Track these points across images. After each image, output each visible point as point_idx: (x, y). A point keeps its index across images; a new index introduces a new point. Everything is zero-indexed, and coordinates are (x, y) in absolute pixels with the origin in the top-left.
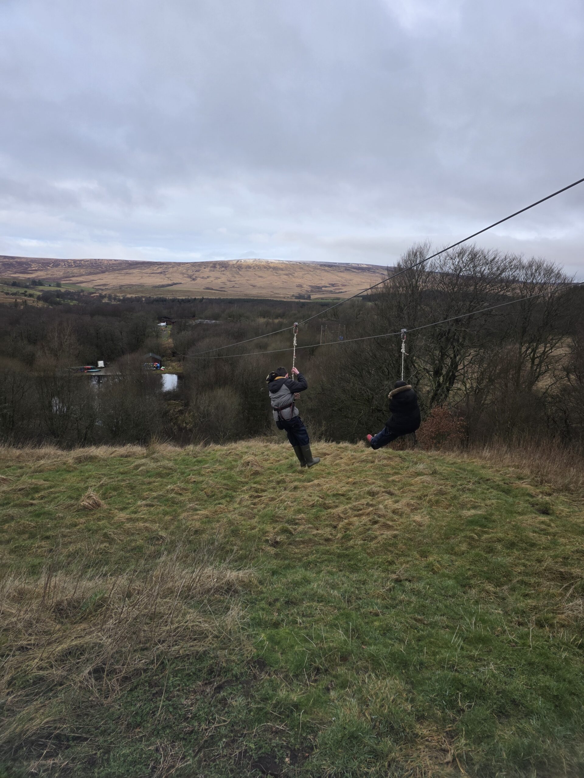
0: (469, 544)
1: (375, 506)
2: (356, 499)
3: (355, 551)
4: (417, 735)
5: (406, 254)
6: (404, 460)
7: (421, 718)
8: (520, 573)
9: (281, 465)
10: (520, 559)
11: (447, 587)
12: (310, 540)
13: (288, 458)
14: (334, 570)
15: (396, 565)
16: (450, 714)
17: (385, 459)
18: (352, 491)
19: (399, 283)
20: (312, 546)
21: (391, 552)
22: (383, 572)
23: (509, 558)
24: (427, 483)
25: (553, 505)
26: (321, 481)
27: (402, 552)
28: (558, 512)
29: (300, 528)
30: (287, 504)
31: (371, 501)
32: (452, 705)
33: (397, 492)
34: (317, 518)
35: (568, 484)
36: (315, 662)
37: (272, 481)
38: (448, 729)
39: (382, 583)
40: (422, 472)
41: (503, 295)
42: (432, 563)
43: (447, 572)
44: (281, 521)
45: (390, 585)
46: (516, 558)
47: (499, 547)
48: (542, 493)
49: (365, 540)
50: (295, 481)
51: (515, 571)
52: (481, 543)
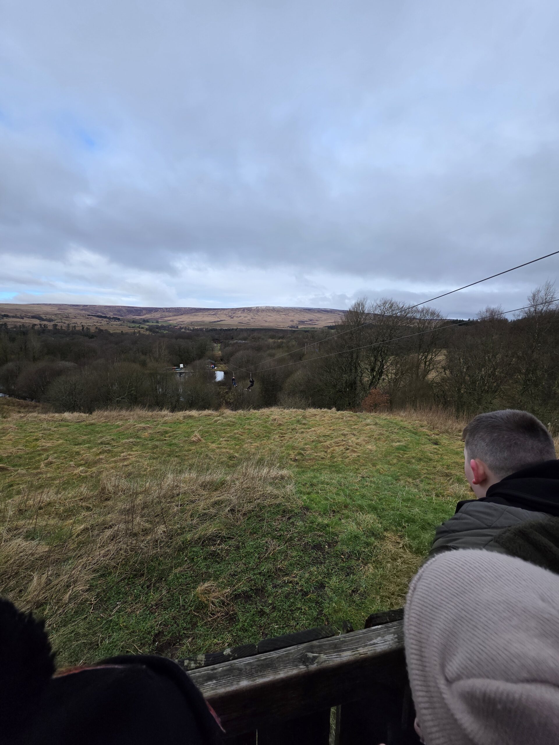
0: (398, 459)
1: (346, 441)
2: (336, 438)
3: (338, 464)
4: (385, 537)
6: (359, 417)
7: (386, 530)
8: (425, 473)
10: (424, 467)
11: (388, 481)
12: (314, 458)
14: (329, 472)
15: (360, 470)
16: (399, 528)
17: (348, 416)
18: (333, 434)
21: (357, 464)
22: (354, 473)
23: (419, 466)
24: (373, 429)
25: (440, 440)
26: (316, 429)
27: (363, 464)
28: (443, 444)
29: (308, 452)
30: (299, 440)
31: (344, 438)
32: (400, 525)
33: (357, 434)
34: (316, 447)
35: (448, 429)
37: (289, 429)
38: (399, 534)
39: (355, 478)
40: (369, 424)
42: (379, 469)
43: (387, 473)
44: (297, 449)
45: (359, 478)
46: (422, 466)
47: (413, 461)
48: (434, 434)
49: (343, 458)
50: (301, 429)
51: (422, 472)
52: (404, 459)
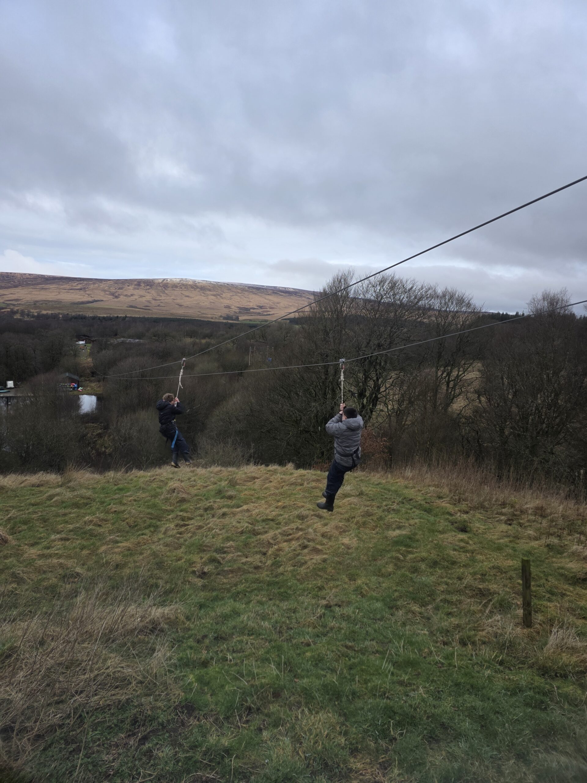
0: (396, 565)
1: (305, 530)
2: (286, 524)
3: (285, 578)
4: (351, 770)
5: (331, 281)
7: (354, 751)
8: (443, 592)
9: (209, 491)
10: (442, 578)
11: (375, 610)
12: (239, 569)
13: (216, 484)
14: (264, 599)
15: (325, 590)
16: (383, 743)
17: (313, 481)
18: (281, 515)
19: (325, 308)
20: (241, 575)
21: (321, 577)
22: (314, 598)
23: (433, 577)
24: (354, 504)
25: (470, 523)
26: (251, 506)
27: (332, 576)
28: (475, 530)
29: (229, 557)
30: (215, 532)
31: (301, 525)
32: (384, 734)
34: (246, 545)
35: (483, 502)
36: (247, 701)
37: (199, 508)
38: (381, 760)
39: (313, 610)
40: (349, 494)
41: (420, 322)
42: (360, 586)
43: (375, 595)
44: (209, 551)
45: (320, 611)
46: (439, 577)
47: (423, 566)
48: (460, 511)
49: (295, 566)
50: (223, 507)
51: (439, 590)
52: (407, 563)
